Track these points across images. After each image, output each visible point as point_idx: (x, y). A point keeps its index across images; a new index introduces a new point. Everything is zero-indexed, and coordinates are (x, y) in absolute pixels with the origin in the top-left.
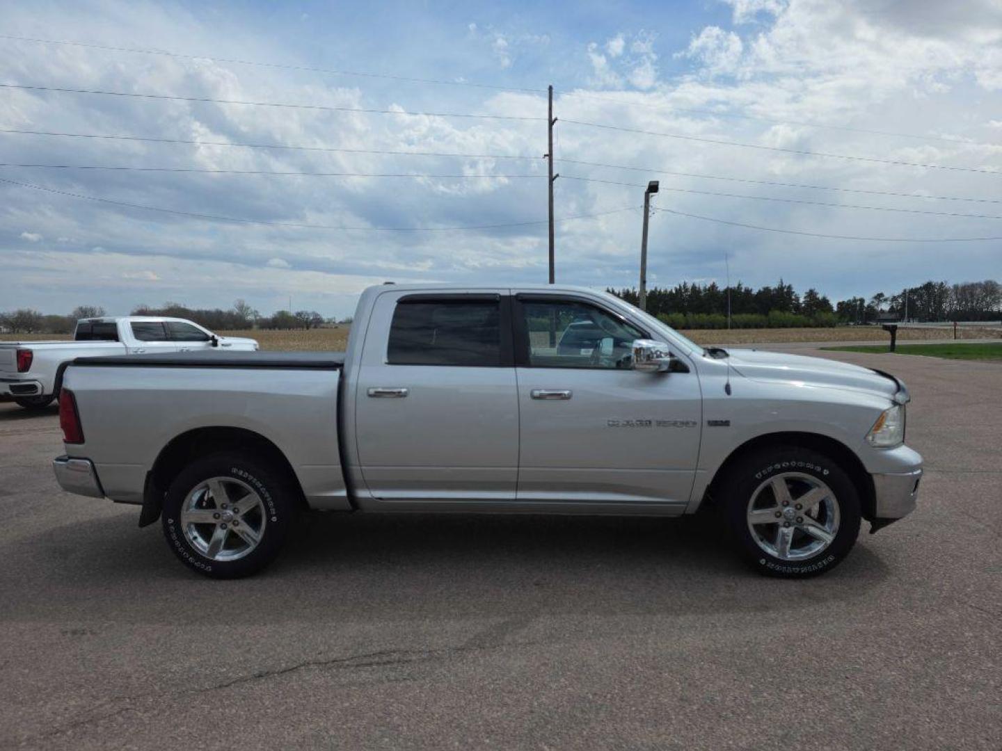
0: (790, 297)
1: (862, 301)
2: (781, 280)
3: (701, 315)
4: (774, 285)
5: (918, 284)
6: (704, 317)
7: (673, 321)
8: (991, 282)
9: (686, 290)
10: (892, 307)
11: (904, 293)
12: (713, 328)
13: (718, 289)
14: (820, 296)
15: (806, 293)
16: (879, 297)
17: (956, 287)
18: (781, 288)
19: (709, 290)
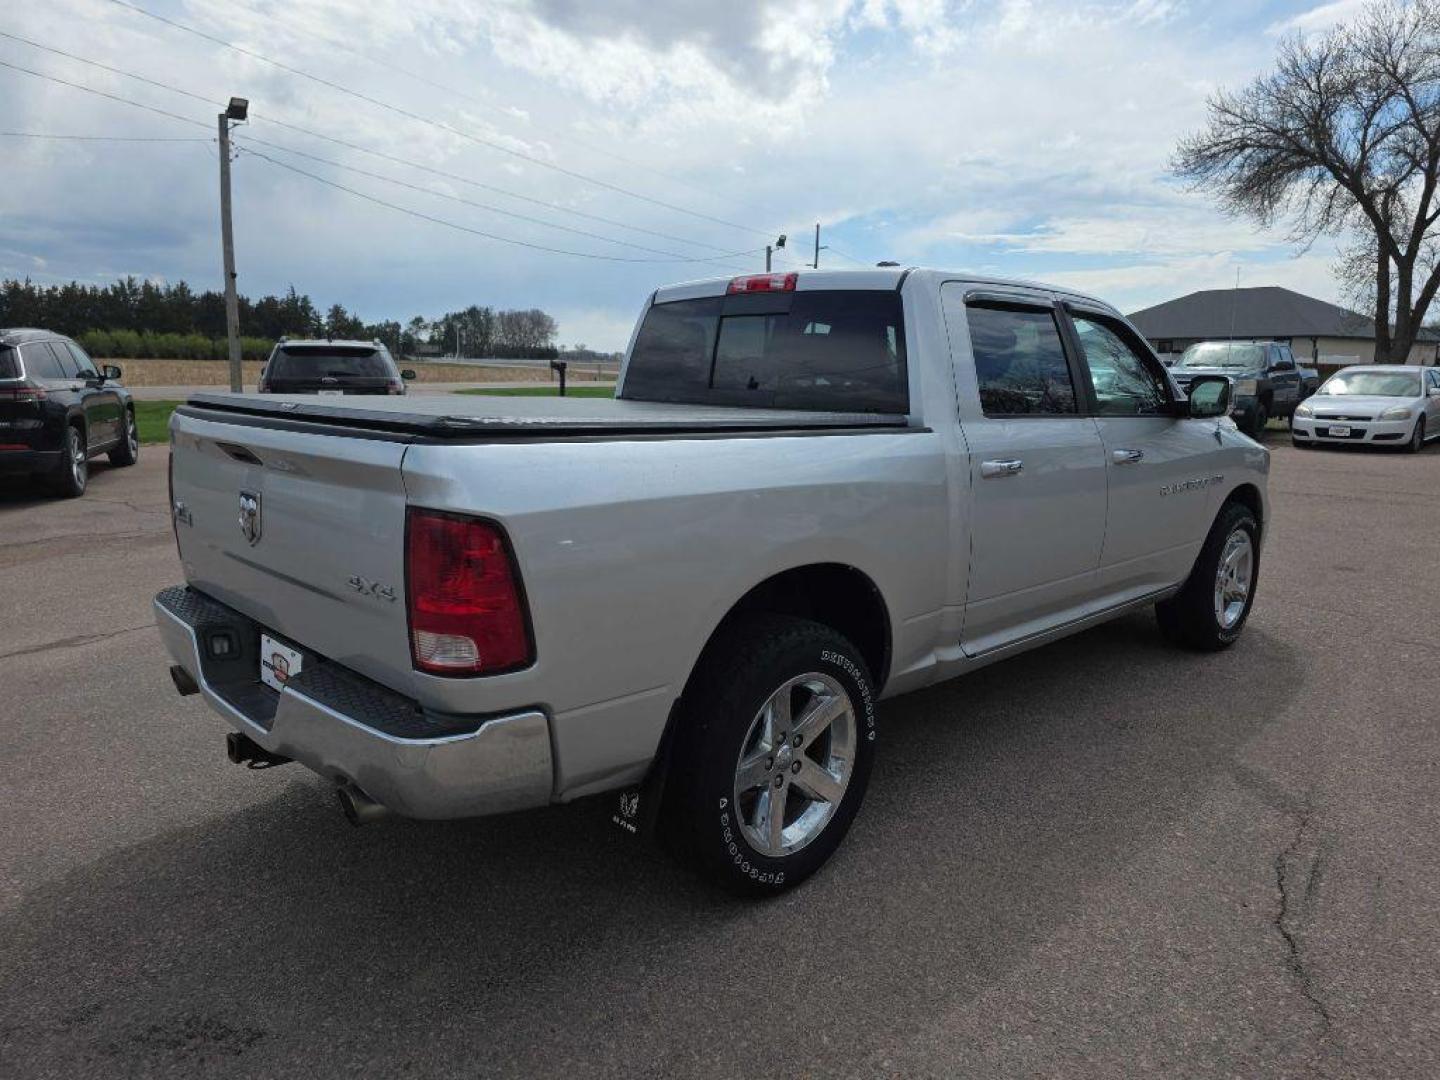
0: (307, 314)
1: (397, 326)
2: (292, 287)
3: (170, 335)
4: (281, 295)
5: (461, 309)
6: (174, 339)
7: (118, 343)
8: (538, 311)
9: (135, 292)
10: (432, 338)
11: (446, 319)
12: (194, 357)
13: (192, 294)
14: (350, 316)
15: (330, 310)
16: (418, 321)
17: (502, 315)
18: (294, 300)
19: (175, 293)
